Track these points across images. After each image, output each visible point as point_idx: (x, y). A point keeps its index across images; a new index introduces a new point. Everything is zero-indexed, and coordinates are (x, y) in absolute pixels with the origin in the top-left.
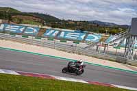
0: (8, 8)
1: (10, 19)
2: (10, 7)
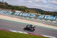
0: (23, 6)
1: (24, 11)
2: (24, 6)
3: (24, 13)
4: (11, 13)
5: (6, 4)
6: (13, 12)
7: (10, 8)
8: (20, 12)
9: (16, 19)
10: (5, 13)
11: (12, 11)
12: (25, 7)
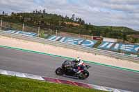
0: (123, 27)
3: (124, 43)
4: (92, 43)
5: (81, 22)
6: (96, 41)
7: (90, 31)
8: (113, 40)
9: (106, 58)
10: (79, 42)
11: (94, 38)
12: (126, 28)
